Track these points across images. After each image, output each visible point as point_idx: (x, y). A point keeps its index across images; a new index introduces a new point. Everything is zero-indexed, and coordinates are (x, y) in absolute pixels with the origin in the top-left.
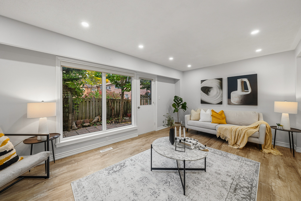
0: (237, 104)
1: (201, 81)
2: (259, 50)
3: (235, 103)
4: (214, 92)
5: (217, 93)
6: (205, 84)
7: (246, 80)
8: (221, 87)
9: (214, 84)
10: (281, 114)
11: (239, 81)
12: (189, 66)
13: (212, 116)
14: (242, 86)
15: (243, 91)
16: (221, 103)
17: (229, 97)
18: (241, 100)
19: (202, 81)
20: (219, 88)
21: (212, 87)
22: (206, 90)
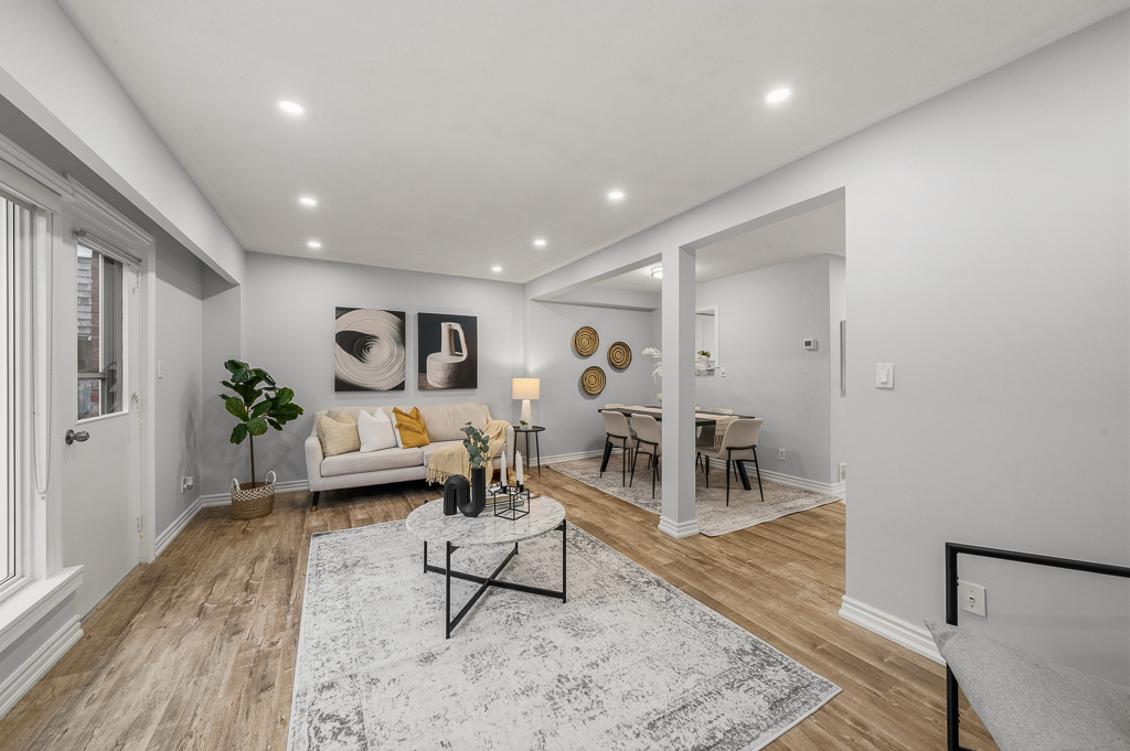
0: (440, 386)
1: (337, 309)
2: (497, 269)
3: (437, 385)
4: (381, 352)
5: (392, 355)
6: (349, 323)
7: (457, 326)
8: (402, 340)
9: (382, 327)
10: (521, 401)
11: (445, 326)
12: (314, 245)
13: (400, 426)
14: (450, 342)
15: (452, 354)
16: (401, 387)
17: (422, 369)
18: (449, 377)
19: (341, 311)
20: (398, 343)
21: (375, 337)
22: (355, 343)
